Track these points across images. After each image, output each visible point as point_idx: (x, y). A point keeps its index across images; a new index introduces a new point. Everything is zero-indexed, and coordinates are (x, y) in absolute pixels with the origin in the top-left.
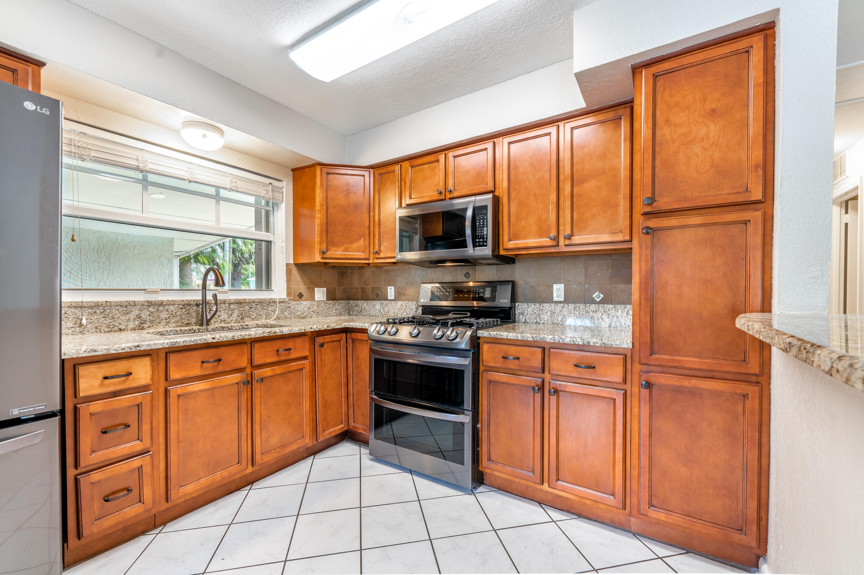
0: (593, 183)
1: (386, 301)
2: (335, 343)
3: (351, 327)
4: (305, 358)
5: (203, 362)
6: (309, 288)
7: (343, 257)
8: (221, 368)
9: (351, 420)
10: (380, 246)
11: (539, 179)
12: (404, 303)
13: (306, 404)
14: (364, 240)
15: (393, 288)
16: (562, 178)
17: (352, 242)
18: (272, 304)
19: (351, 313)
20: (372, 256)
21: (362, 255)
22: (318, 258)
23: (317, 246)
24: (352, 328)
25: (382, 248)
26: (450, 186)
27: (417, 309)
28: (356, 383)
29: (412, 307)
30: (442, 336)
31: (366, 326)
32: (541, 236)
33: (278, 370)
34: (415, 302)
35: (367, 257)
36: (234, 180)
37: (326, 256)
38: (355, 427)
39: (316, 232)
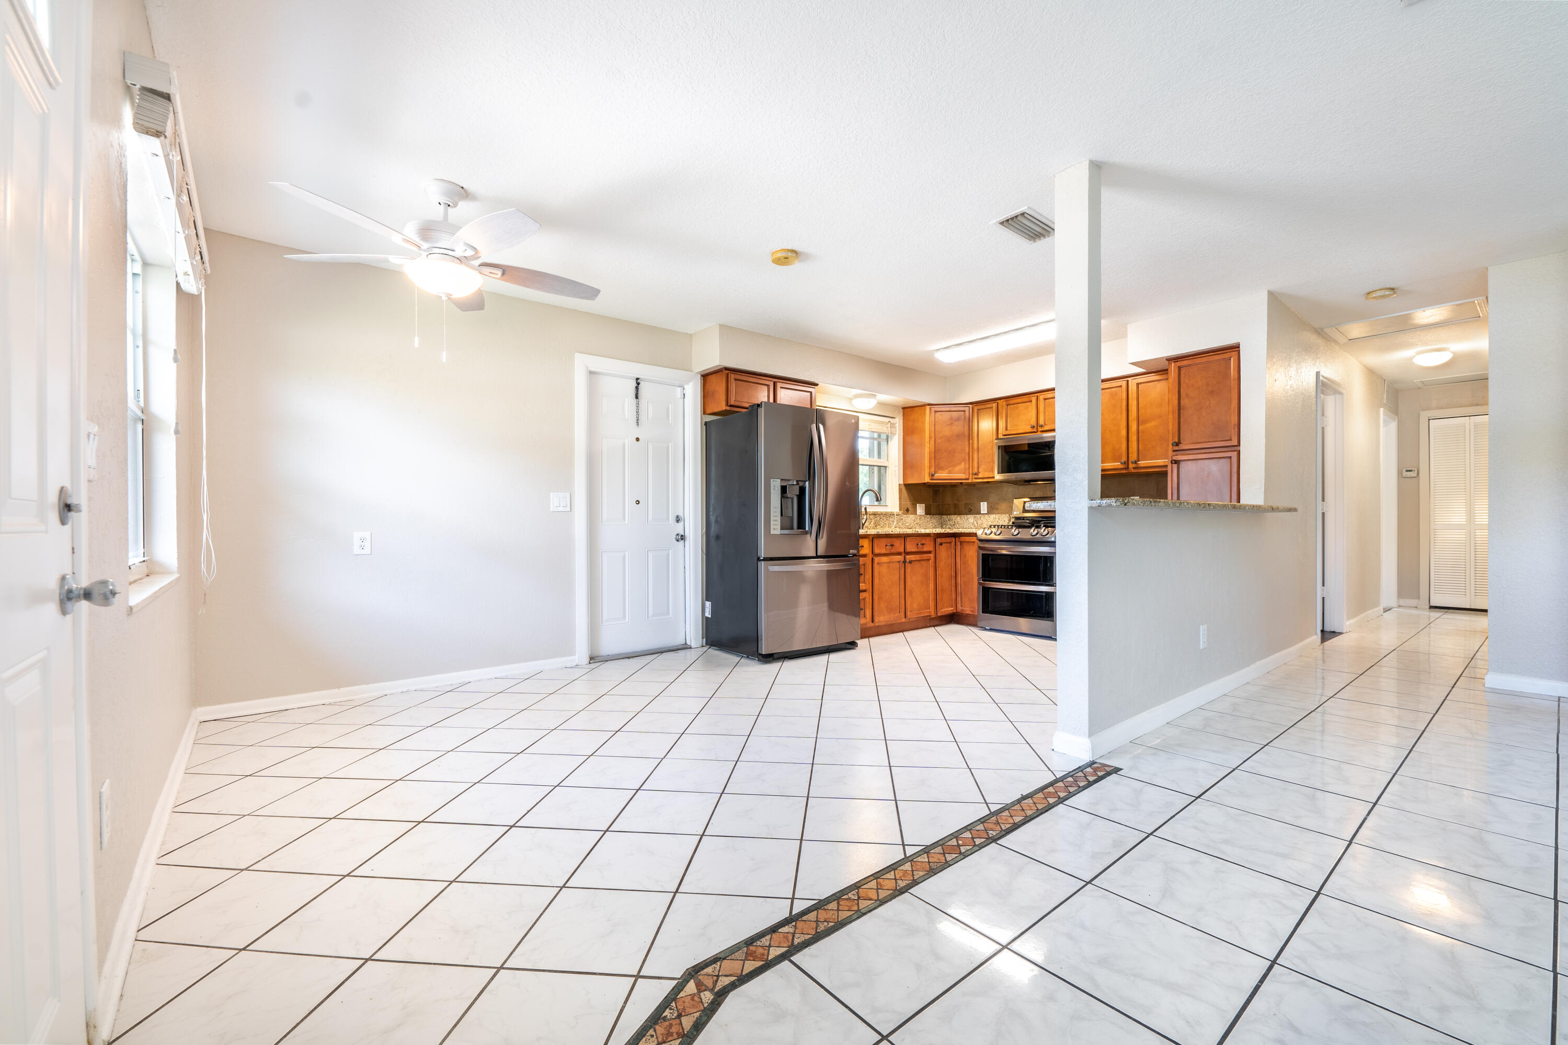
0: (1153, 423)
1: (979, 515)
2: (948, 544)
3: (960, 532)
4: (929, 552)
5: (886, 545)
6: (913, 504)
7: (948, 478)
8: (893, 551)
9: (959, 605)
10: (978, 468)
11: (1113, 419)
12: (997, 516)
13: (932, 586)
14: (965, 464)
15: (986, 503)
16: (1130, 418)
17: (955, 466)
18: (892, 516)
19: (944, 526)
20: (971, 476)
21: (962, 476)
22: (927, 479)
23: (927, 471)
24: (961, 533)
25: (980, 470)
26: (1041, 422)
27: (1010, 520)
28: (964, 576)
29: (1004, 519)
30: (1037, 534)
31: (974, 531)
32: (1115, 461)
33: (917, 557)
34: (1008, 515)
35: (968, 478)
36: (870, 423)
37: (934, 478)
38: (962, 610)
39: (926, 459)
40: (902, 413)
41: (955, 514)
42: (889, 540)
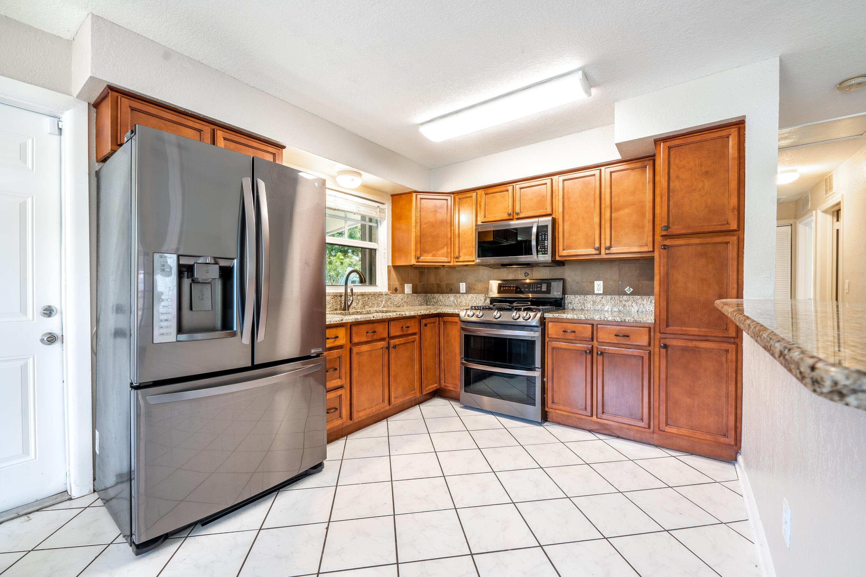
0: (626, 211)
1: (459, 294)
2: (432, 324)
3: (443, 312)
4: (415, 334)
5: (367, 332)
6: (401, 284)
7: (432, 261)
8: (375, 337)
9: (442, 381)
10: (459, 252)
11: (586, 207)
12: (475, 295)
13: (417, 367)
14: (447, 248)
15: (464, 284)
16: (603, 206)
17: (438, 250)
18: (381, 296)
19: (429, 303)
20: (452, 260)
21: (445, 259)
22: (413, 262)
23: (413, 253)
24: (445, 313)
25: (461, 254)
26: (517, 210)
27: (485, 300)
28: (447, 354)
29: (481, 298)
30: (519, 317)
31: (456, 311)
32: (587, 247)
33: (402, 340)
34: (484, 295)
35: (449, 261)
36: (359, 206)
37: (420, 260)
38: (446, 386)
39: (412, 243)
40: (391, 200)
41: (437, 293)
42: (371, 326)
